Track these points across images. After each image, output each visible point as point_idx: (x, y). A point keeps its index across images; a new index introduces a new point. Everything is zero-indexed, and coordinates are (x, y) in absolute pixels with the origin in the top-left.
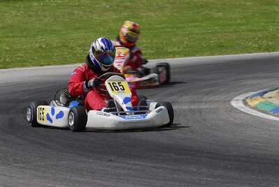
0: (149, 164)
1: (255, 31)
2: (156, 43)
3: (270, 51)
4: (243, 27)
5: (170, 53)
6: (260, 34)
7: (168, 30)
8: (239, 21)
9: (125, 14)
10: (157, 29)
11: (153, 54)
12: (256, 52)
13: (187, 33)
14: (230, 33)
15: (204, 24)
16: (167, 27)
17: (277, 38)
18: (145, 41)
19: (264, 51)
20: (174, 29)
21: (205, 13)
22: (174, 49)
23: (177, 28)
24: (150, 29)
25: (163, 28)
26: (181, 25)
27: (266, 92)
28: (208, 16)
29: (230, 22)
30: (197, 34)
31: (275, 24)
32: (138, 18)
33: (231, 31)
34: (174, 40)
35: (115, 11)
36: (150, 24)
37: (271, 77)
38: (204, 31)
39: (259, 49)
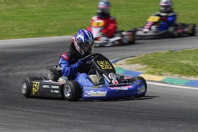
0: (38, 111)
2: (37, 26)
5: (48, 33)
7: (46, 17)
9: (14, 6)
10: (38, 16)
11: (36, 34)
13: (59, 19)
15: (71, 13)
16: (45, 15)
17: (123, 23)
18: (29, 25)
20: (50, 17)
21: (71, 5)
22: (51, 31)
23: (52, 16)
24: (32, 17)
25: (42, 16)
27: (117, 61)
28: (74, 7)
29: (89, 12)
32: (23, 8)
34: (50, 24)
35: (7, 4)
36: (33, 13)
37: (120, 50)
38: (71, 18)
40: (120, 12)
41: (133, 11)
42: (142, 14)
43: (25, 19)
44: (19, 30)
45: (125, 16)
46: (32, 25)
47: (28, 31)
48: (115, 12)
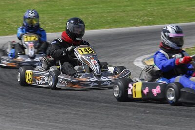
1: (138, 10)
3: (151, 25)
4: (129, 8)
6: (142, 13)
8: (125, 4)
10: (68, 9)
12: (141, 25)
13: (90, 12)
14: (121, 12)
15: (101, 6)
16: (75, 8)
17: (154, 15)
18: (61, 19)
19: (146, 25)
23: (82, 9)
24: (63, 10)
25: (72, 9)
26: (84, 7)
29: (119, 4)
30: (97, 13)
31: (151, 5)
33: (121, 10)
36: (63, 6)
38: (101, 11)
39: (143, 23)
40: (150, 4)
41: (163, 4)
42: (173, 6)
43: (55, 13)
44: (50, 24)
45: (155, 8)
46: (64, 19)
47: (60, 25)
48: (145, 4)
